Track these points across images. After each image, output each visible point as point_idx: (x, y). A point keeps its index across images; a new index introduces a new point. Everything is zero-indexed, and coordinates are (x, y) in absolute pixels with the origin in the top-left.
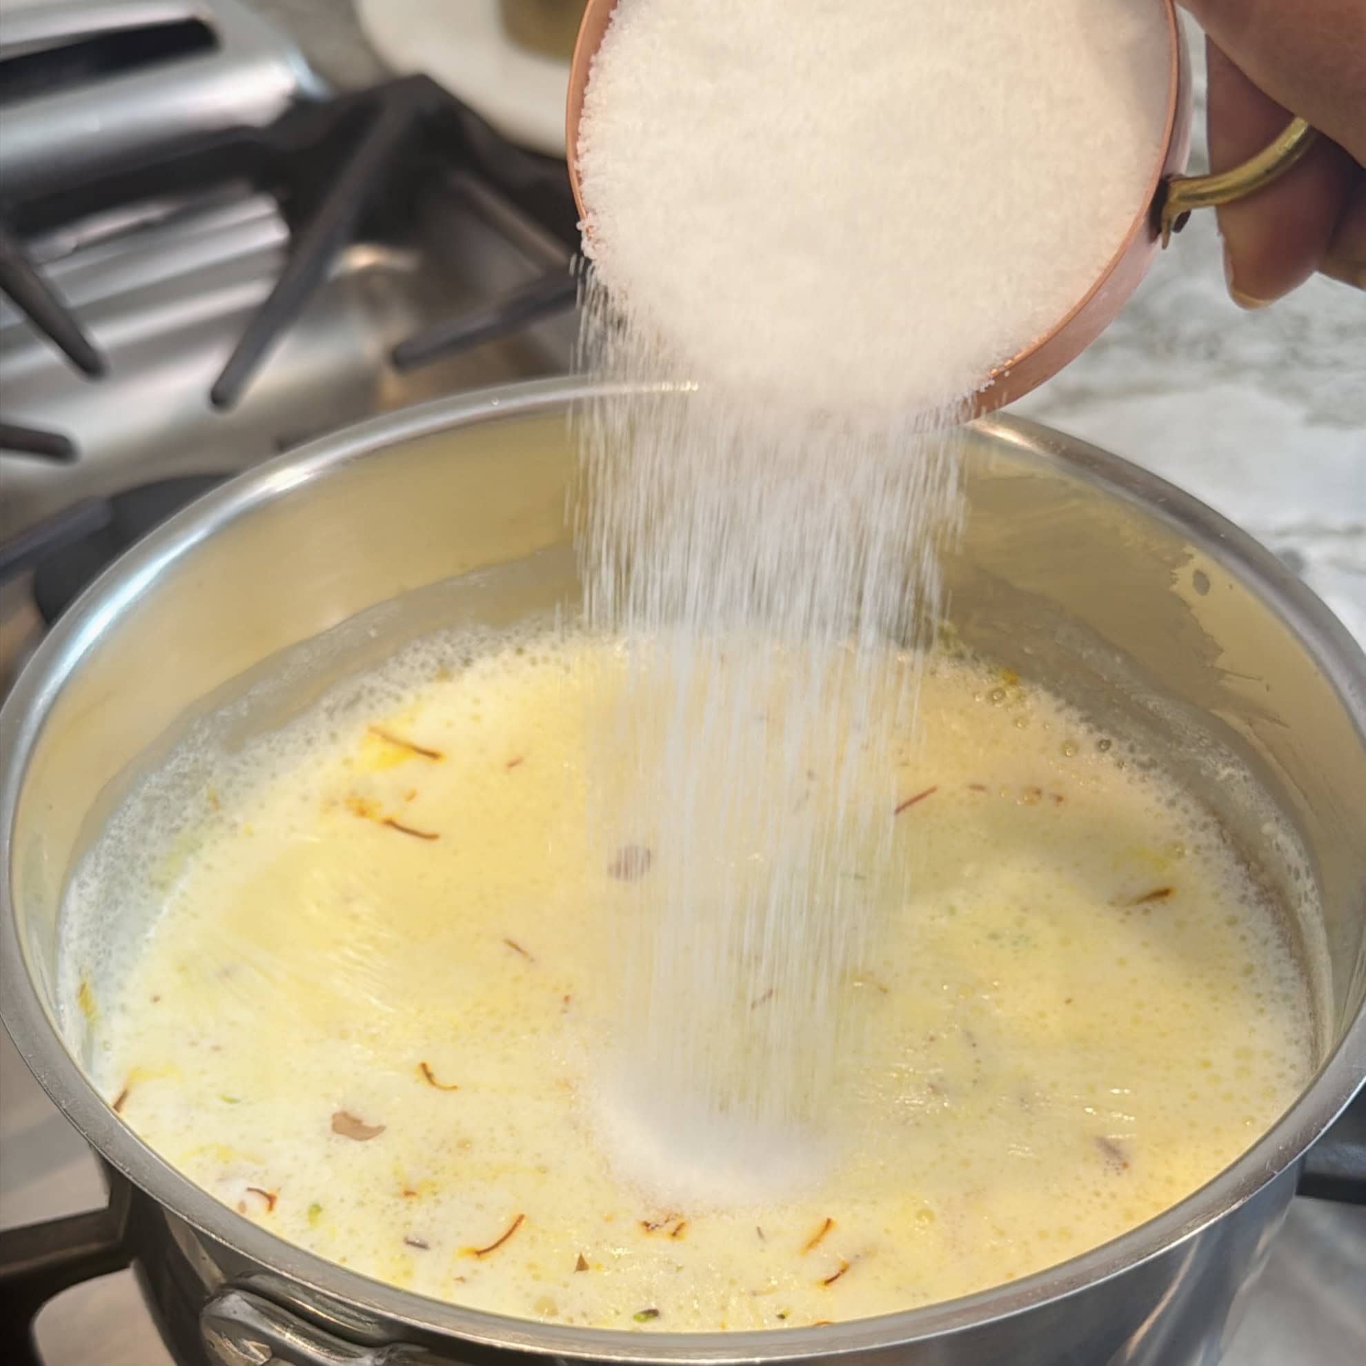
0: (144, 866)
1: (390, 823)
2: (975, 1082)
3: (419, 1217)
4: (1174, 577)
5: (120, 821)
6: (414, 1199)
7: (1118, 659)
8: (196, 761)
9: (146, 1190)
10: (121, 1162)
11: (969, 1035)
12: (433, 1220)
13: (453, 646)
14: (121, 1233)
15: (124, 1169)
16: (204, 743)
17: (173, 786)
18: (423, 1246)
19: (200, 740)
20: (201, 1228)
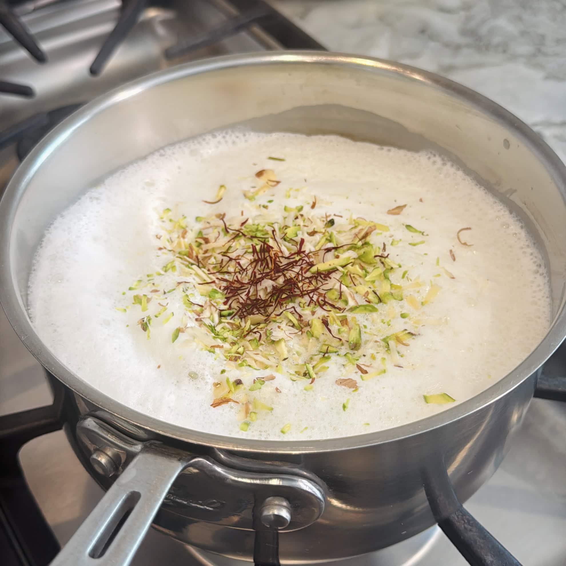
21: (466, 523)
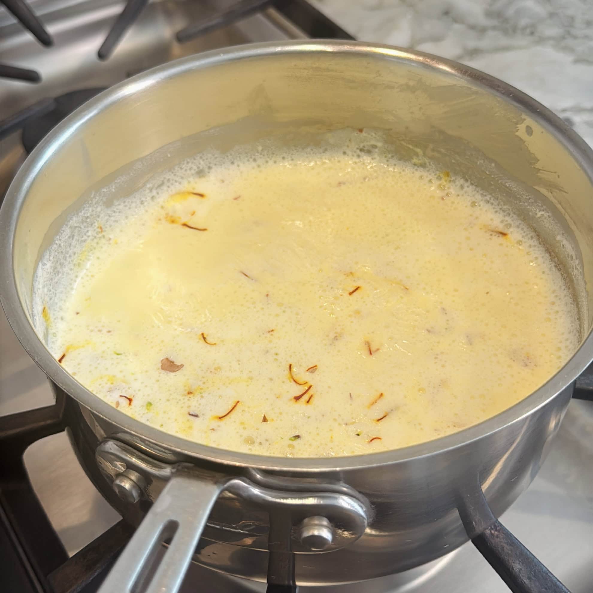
0: (70, 256)
1: (185, 225)
2: (446, 329)
3: (194, 404)
4: (517, 128)
5: (60, 237)
6: (191, 395)
7: (493, 165)
8: (93, 211)
9: (72, 396)
10: (61, 384)
11: (443, 309)
12: (200, 404)
13: (203, 160)
14: (61, 416)
15: (62, 387)
16: (96, 203)
17: (83, 222)
18: (196, 416)
19: (94, 202)
20: (96, 413)
21: (493, 529)
